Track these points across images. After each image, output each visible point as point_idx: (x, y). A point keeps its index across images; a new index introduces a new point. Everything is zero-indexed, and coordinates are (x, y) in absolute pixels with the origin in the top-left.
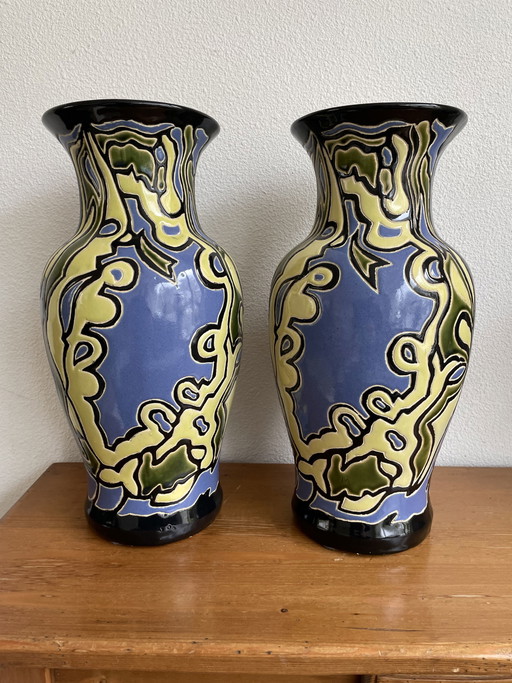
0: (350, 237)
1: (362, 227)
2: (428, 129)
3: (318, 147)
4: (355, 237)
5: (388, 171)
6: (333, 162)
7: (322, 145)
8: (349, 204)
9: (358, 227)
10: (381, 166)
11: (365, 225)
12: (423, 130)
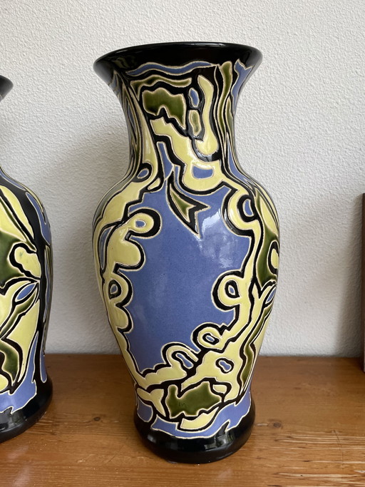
0: (166, 179)
1: (176, 169)
2: (231, 70)
3: (124, 87)
4: (171, 180)
5: (196, 112)
6: (140, 103)
7: (128, 86)
8: (161, 145)
9: (173, 169)
10: (189, 108)
11: (179, 167)
12: (226, 70)
